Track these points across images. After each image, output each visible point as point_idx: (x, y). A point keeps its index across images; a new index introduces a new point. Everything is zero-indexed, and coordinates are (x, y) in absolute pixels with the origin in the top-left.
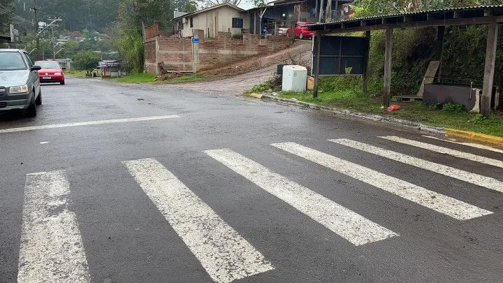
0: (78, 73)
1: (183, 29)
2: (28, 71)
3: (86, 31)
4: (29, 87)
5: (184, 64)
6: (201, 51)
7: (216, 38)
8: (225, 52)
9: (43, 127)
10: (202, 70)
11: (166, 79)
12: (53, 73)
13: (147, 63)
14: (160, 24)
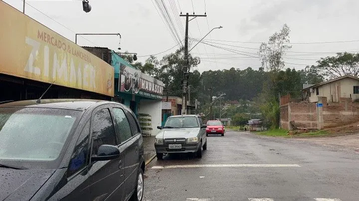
0: (235, 128)
1: (310, 96)
2: (199, 129)
3: (241, 100)
4: (199, 139)
5: (311, 122)
6: (324, 113)
7: (338, 103)
8: (347, 113)
9: (204, 166)
10: (325, 127)
11: (296, 133)
12: (217, 129)
13: (282, 122)
14: (292, 94)
